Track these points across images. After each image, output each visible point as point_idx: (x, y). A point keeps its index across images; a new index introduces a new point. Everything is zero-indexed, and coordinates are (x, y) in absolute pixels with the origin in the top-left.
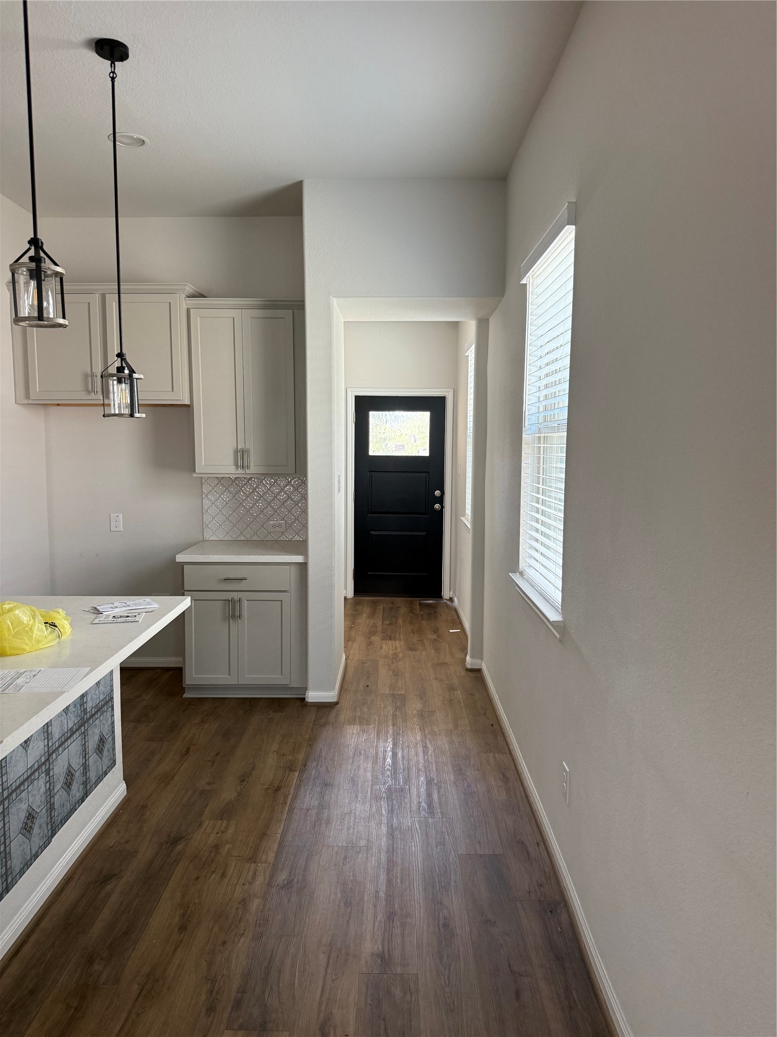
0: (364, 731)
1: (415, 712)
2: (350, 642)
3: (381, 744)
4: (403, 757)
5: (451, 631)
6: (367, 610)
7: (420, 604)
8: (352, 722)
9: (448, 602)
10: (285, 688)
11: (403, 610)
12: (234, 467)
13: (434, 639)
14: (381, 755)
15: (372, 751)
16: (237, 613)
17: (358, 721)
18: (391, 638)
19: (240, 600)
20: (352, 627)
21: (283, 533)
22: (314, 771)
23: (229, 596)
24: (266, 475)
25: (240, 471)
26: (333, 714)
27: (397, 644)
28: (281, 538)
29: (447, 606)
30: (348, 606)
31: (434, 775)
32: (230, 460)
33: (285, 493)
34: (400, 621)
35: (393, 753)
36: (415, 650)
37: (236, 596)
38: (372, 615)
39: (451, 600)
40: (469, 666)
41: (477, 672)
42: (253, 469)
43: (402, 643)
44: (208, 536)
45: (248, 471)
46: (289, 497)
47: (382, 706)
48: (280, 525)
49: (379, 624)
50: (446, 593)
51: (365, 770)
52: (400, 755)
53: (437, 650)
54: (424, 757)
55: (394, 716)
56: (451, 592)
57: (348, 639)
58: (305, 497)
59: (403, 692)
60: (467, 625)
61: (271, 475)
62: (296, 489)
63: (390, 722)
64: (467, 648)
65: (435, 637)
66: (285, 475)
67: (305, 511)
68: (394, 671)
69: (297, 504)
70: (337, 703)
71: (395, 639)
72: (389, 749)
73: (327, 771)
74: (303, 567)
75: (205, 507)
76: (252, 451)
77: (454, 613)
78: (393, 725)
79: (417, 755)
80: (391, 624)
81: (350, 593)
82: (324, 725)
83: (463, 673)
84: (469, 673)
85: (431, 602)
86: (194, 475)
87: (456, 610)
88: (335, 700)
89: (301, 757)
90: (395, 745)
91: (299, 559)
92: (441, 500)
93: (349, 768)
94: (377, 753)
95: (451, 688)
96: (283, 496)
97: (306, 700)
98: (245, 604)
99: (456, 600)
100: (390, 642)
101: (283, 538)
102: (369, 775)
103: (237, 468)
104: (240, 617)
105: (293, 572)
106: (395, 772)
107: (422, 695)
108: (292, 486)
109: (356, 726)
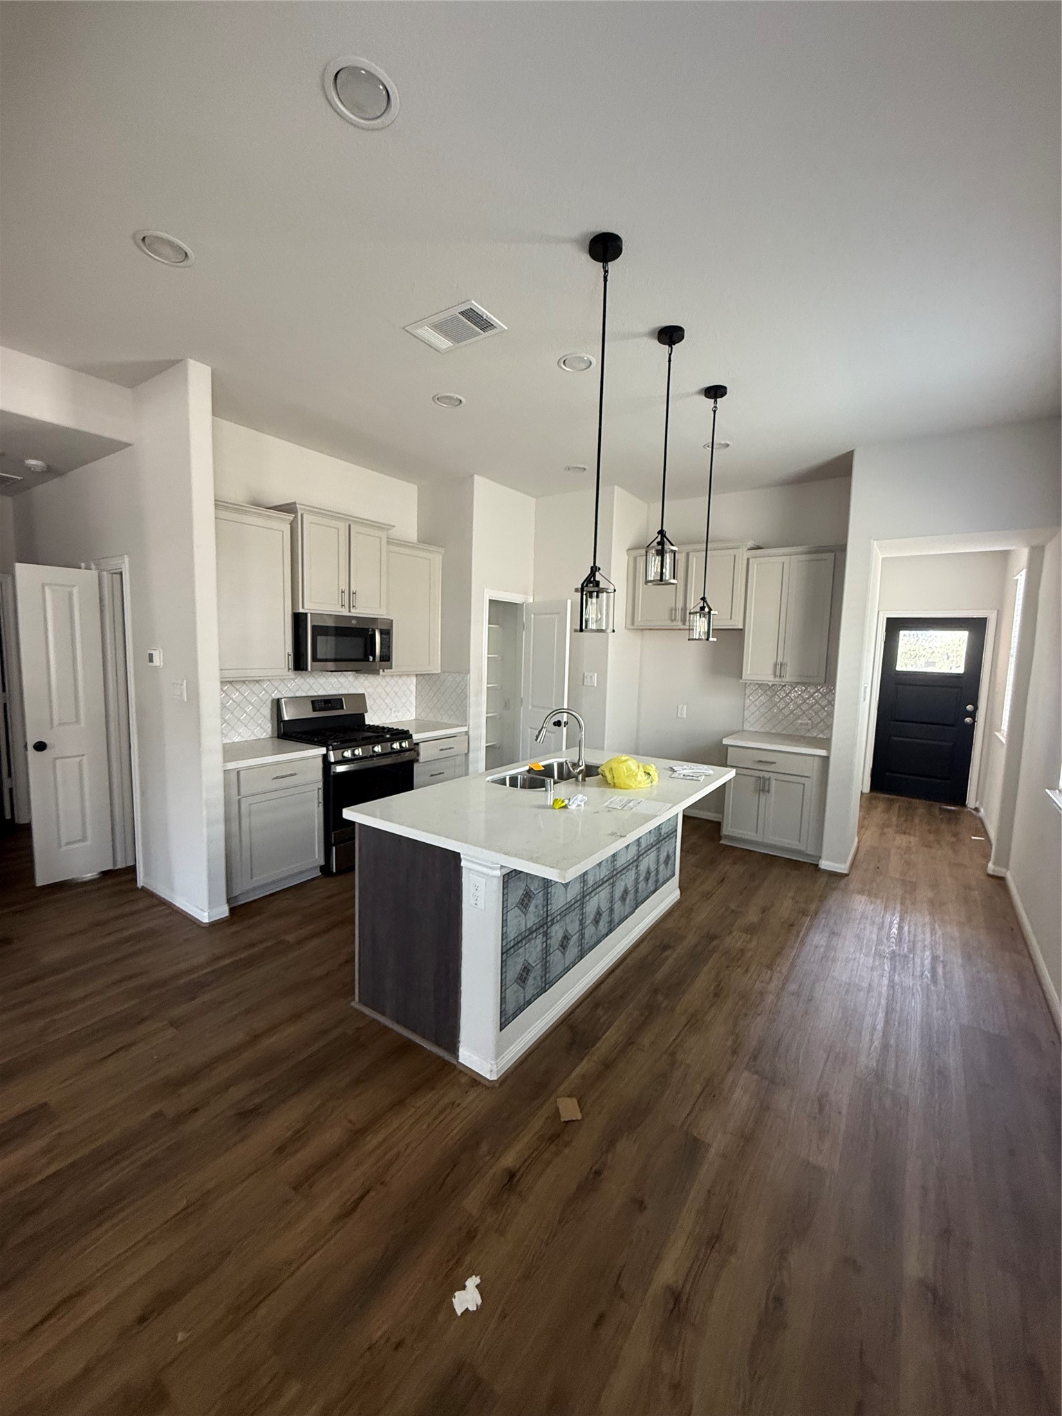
0: (871, 903)
1: (926, 899)
2: (864, 829)
3: (888, 917)
4: (909, 932)
5: (973, 838)
6: (881, 806)
7: (941, 809)
8: (861, 892)
9: (972, 811)
10: (800, 852)
11: (921, 811)
12: (773, 676)
13: (953, 843)
14: (887, 924)
15: (878, 920)
16: (767, 789)
17: (866, 893)
18: (905, 833)
19: (769, 779)
20: (865, 818)
21: (809, 731)
22: (824, 920)
23: (761, 774)
24: (798, 683)
25: (778, 679)
26: (842, 883)
27: (912, 839)
28: (807, 735)
29: (972, 814)
30: (864, 799)
31: (940, 952)
32: (770, 671)
33: (814, 698)
34: (917, 820)
35: (899, 926)
36: (930, 847)
37: (766, 775)
38: (887, 811)
39: (977, 809)
40: (990, 872)
41: (1001, 880)
42: (788, 679)
43: (917, 839)
44: (747, 727)
45: (784, 680)
46: (817, 702)
47: (892, 886)
48: (807, 724)
49: (894, 819)
50: (971, 802)
51: (871, 932)
52: (906, 928)
53: (955, 851)
54: (931, 937)
55: (903, 899)
56: (978, 803)
57: (861, 827)
58: (831, 703)
59: (914, 880)
60: (993, 834)
61: (803, 684)
62: (824, 695)
63: (898, 901)
64: (990, 856)
65: (954, 839)
66: (816, 685)
67: (831, 715)
68: (906, 862)
69: (824, 708)
70: (847, 875)
71: (909, 834)
72: (895, 922)
73: (835, 923)
74: (826, 760)
75: (747, 705)
76: (788, 664)
77: (977, 821)
78: (902, 904)
79: (923, 932)
80: (906, 821)
81: (867, 789)
82: (834, 889)
83: (983, 877)
84: (991, 879)
85: (953, 808)
86: (741, 681)
87: (981, 820)
88: (846, 872)
89: (813, 907)
90: (902, 920)
91: (823, 753)
92: (973, 715)
93: (856, 926)
94: (883, 922)
95: (968, 887)
96: (812, 701)
97: (819, 866)
98: (773, 783)
99: (982, 810)
100: (903, 836)
101: (809, 735)
102: (874, 937)
103: (775, 677)
104: (768, 791)
105: (816, 764)
106: (901, 940)
107: (934, 886)
108: (821, 693)
109: (864, 897)
